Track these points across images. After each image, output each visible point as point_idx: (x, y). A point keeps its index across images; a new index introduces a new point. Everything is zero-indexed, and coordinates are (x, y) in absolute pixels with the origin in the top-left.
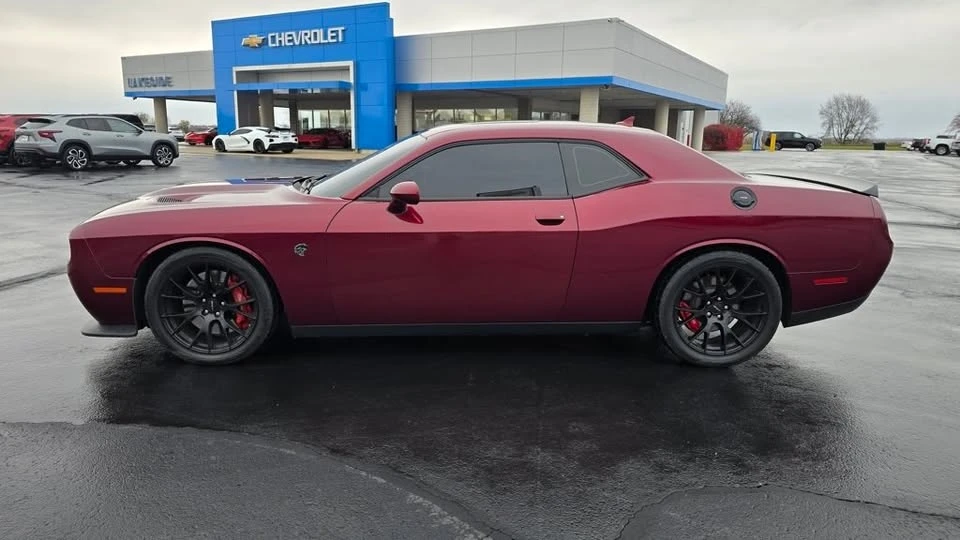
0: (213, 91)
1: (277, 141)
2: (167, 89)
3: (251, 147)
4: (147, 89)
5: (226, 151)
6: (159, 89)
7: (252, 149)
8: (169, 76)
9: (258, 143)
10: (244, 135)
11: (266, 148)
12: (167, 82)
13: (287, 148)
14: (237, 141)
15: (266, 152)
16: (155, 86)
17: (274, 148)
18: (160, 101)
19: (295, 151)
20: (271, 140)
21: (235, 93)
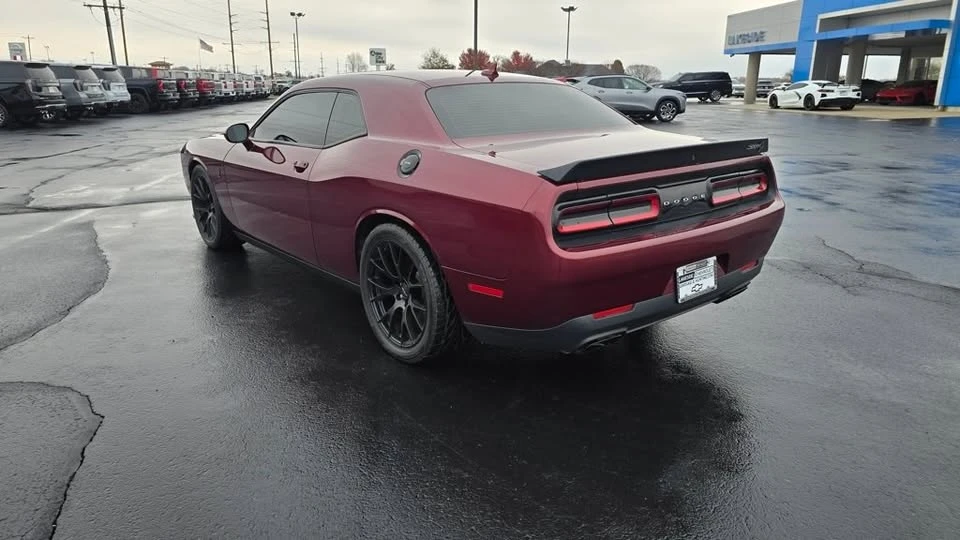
0: (796, 43)
1: (830, 96)
2: (759, 44)
3: (801, 104)
4: (742, 46)
5: (778, 107)
6: (754, 44)
7: (802, 106)
8: (763, 30)
9: (809, 98)
10: (798, 90)
11: (816, 103)
12: (760, 37)
13: (846, 104)
14: (790, 96)
15: (816, 109)
16: (749, 42)
17: (826, 104)
18: (755, 57)
19: (856, 107)
20: (823, 95)
21: (815, 43)
